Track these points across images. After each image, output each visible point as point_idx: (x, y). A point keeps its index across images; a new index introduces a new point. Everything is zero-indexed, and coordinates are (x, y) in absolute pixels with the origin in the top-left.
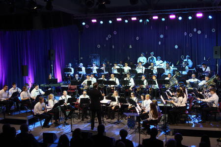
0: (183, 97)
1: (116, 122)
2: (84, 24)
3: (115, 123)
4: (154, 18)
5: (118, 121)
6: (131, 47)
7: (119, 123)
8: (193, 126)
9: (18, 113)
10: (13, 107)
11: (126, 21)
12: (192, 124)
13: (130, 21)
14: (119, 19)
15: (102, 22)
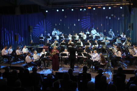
4: (89, 8)
5: (78, 66)
6: (75, 25)
7: (78, 68)
9: (16, 63)
10: (12, 59)
11: (72, 10)
15: (58, 10)
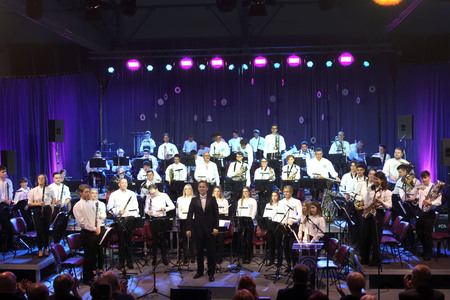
4: (258, 62)
6: (209, 119)
15: (150, 68)
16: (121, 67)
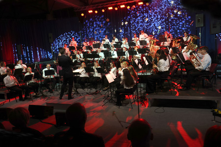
0: (165, 60)
1: (94, 93)
2: (82, 15)
3: (92, 94)
4: (140, 3)
8: (177, 94)
11: (116, 9)
12: (176, 93)
13: (119, 8)
14: (110, 8)
15: (96, 12)
16: (86, 13)
